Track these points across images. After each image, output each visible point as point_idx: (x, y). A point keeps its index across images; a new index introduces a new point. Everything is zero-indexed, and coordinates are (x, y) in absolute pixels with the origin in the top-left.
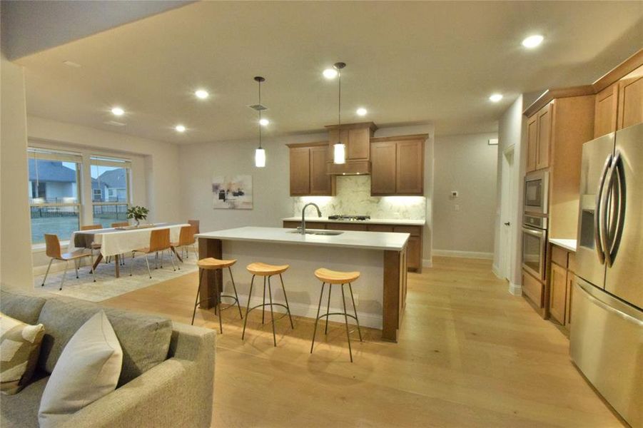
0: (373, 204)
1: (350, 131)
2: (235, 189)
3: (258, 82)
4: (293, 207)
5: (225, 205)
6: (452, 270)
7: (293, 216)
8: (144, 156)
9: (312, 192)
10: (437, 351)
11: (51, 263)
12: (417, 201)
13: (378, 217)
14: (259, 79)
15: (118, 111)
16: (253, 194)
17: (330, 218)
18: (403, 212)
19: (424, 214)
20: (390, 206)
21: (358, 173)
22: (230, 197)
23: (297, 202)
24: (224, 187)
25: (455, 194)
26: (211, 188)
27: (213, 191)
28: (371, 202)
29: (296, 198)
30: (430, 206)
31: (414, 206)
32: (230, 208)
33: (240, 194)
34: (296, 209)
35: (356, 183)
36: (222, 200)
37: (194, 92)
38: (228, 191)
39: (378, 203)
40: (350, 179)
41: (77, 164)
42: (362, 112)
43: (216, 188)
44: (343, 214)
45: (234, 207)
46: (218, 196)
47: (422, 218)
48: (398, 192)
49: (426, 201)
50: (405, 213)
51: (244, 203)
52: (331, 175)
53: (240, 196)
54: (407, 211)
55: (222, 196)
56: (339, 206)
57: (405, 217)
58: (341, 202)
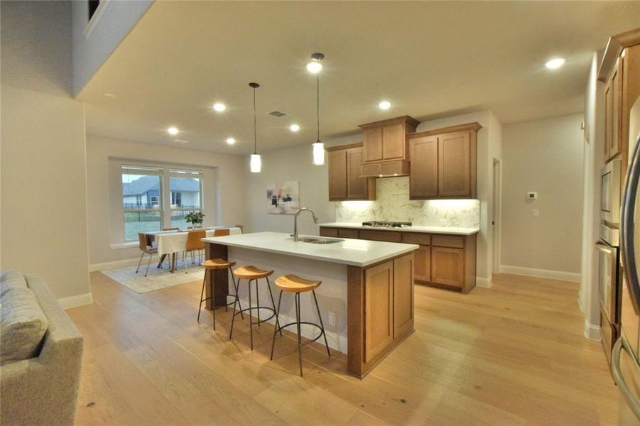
0: (417, 209)
1: (384, 129)
2: (284, 195)
3: (253, 88)
4: (335, 212)
5: (277, 210)
6: (514, 294)
7: (335, 222)
8: (213, 168)
9: (349, 196)
10: (403, 401)
11: (142, 256)
12: (469, 205)
13: (421, 223)
14: (254, 85)
15: (173, 131)
16: (299, 200)
17: (364, 224)
18: (451, 219)
19: (478, 222)
20: (435, 210)
21: (396, 175)
22: (280, 202)
23: (338, 207)
24: (275, 194)
25: (532, 196)
26: (266, 194)
27: (268, 197)
28: (414, 206)
29: (337, 203)
30: (485, 212)
31: (465, 212)
32: (281, 214)
33: (289, 199)
34: (337, 215)
35: (397, 185)
36: (275, 206)
37: (212, 106)
38: (279, 196)
39: (421, 207)
40: (391, 182)
41: (160, 177)
42: (385, 106)
43: (269, 194)
44: (383, 220)
45: (283, 213)
46: (271, 202)
47: (475, 225)
48: (440, 194)
49: (480, 205)
50: (453, 220)
51: (292, 208)
52: (367, 178)
53: (289, 202)
54: (455, 218)
55: (275, 202)
56: (379, 211)
57: (453, 225)
58: (381, 208)
